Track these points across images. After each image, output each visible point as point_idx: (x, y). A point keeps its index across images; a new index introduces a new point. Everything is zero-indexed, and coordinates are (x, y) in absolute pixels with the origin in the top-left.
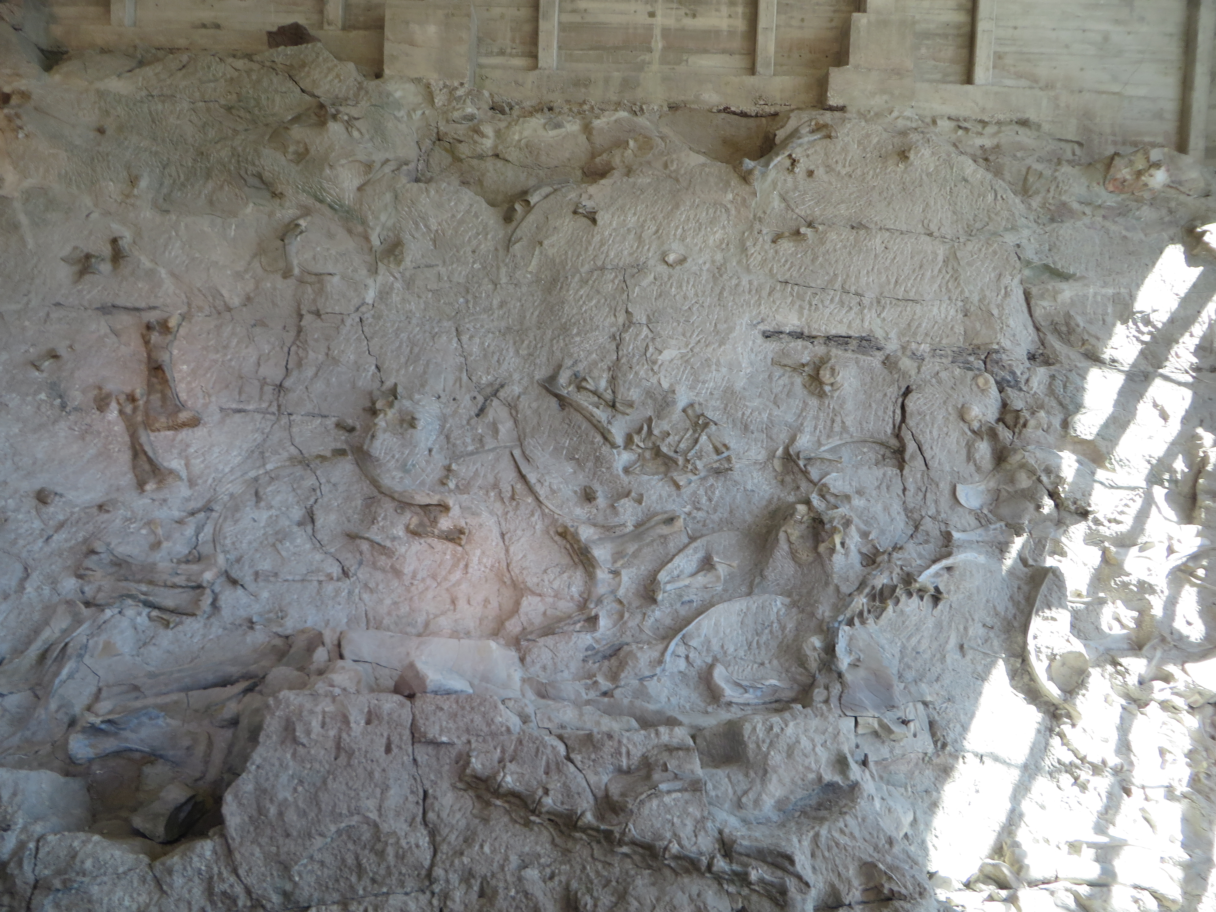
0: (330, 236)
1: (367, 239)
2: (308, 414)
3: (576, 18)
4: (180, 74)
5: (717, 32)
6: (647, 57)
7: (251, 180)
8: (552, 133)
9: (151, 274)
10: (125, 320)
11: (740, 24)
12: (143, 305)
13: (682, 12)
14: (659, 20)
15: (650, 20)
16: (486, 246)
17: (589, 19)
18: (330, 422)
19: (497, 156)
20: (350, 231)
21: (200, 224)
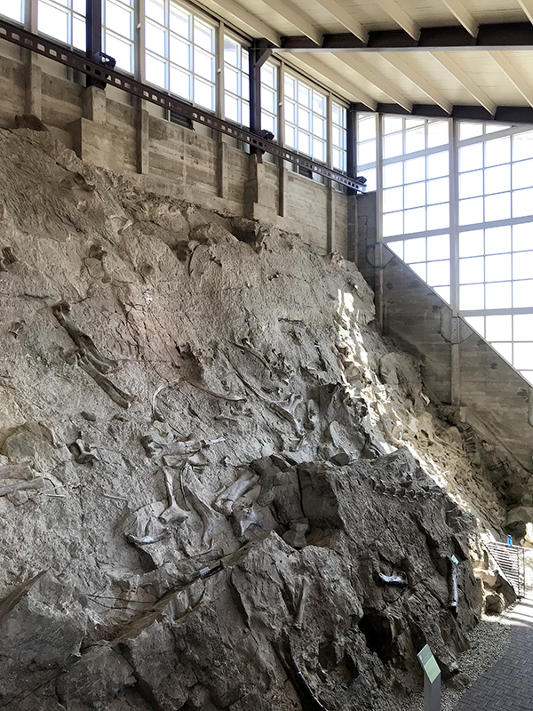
0: (115, 260)
1: (132, 263)
2: (157, 360)
3: (153, 150)
5: (206, 173)
6: (181, 179)
7: (64, 219)
8: (173, 214)
9: (36, 273)
11: (213, 172)
12: (41, 295)
13: (193, 160)
14: (185, 161)
15: (182, 161)
16: (181, 272)
17: (158, 152)
18: (169, 364)
19: (153, 222)
20: (121, 257)
21: (47, 244)
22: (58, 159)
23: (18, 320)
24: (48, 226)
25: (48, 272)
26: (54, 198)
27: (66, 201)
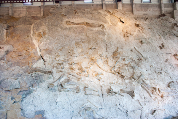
4: (152, 21)
7: (173, 35)
9: (169, 48)
10: (170, 55)
12: (171, 53)
21: (170, 41)
22: (170, 21)
23: (167, 59)
24: (170, 37)
25: (171, 47)
26: (170, 30)
27: (173, 31)
